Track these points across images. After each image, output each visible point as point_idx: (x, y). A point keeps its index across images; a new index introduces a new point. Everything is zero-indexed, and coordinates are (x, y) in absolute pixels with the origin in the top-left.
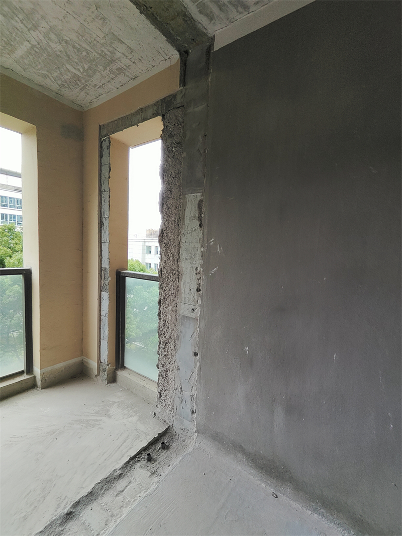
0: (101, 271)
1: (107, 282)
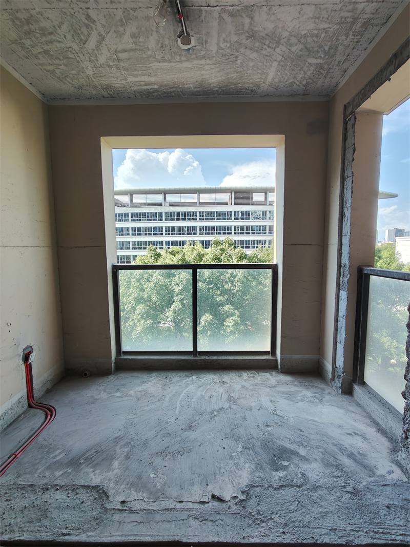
0: (340, 268)
1: (346, 280)
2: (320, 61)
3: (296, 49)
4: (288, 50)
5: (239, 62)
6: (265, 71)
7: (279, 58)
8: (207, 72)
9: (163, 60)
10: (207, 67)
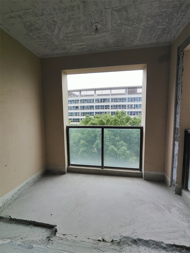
0: (175, 130)
1: (178, 136)
2: (164, 27)
3: (151, 22)
4: (146, 24)
5: (122, 32)
6: (135, 34)
7: (142, 28)
8: (108, 38)
9: (87, 35)
10: (107, 36)
